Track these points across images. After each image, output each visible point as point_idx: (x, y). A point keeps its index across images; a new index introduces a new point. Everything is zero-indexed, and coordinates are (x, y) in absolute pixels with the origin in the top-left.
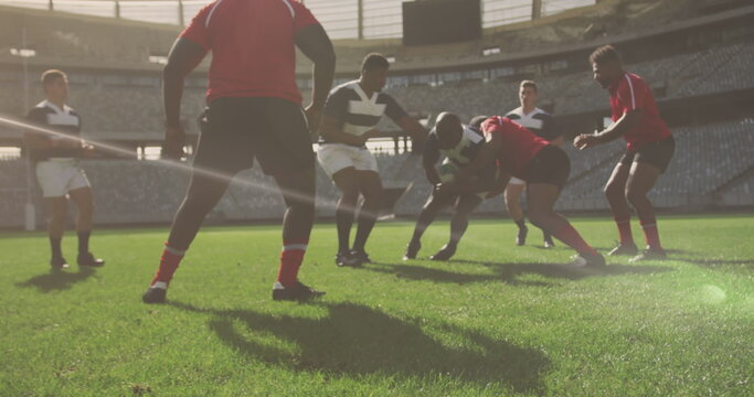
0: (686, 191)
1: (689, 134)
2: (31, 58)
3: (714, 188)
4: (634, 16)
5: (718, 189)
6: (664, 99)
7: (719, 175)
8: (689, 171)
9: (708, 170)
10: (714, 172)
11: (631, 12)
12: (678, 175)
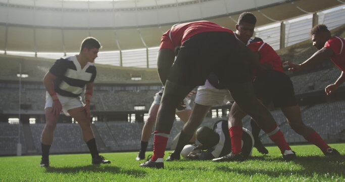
0: (326, 133)
1: (326, 107)
2: (26, 78)
3: (340, 131)
4: (297, 54)
5: (342, 132)
6: (314, 91)
7: (342, 125)
8: (327, 124)
9: (337, 123)
10: (339, 124)
11: (297, 52)
12: (322, 126)
